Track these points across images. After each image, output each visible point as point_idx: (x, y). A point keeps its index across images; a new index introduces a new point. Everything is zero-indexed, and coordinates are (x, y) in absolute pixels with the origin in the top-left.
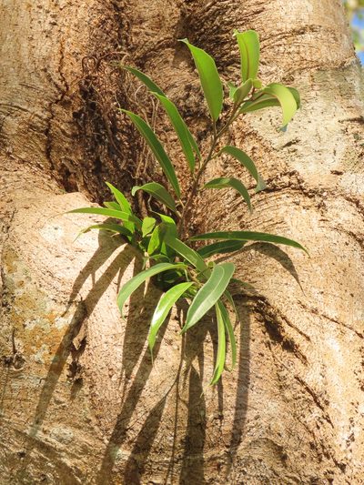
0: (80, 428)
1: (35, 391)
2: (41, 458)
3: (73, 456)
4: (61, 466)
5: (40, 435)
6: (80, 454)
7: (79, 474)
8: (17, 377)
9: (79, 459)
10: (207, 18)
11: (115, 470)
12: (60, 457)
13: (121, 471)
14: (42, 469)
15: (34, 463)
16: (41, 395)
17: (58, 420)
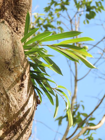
0: (16, 100)
1: (11, 82)
2: (5, 99)
3: (12, 105)
4: (8, 104)
5: (8, 93)
6: (14, 106)
7: (11, 110)
8: (9, 75)
9: (13, 107)
10: (21, 5)
11: (18, 116)
12: (10, 103)
13: (19, 118)
14: (4, 101)
15: (3, 98)
16: (12, 84)
17: (13, 94)
